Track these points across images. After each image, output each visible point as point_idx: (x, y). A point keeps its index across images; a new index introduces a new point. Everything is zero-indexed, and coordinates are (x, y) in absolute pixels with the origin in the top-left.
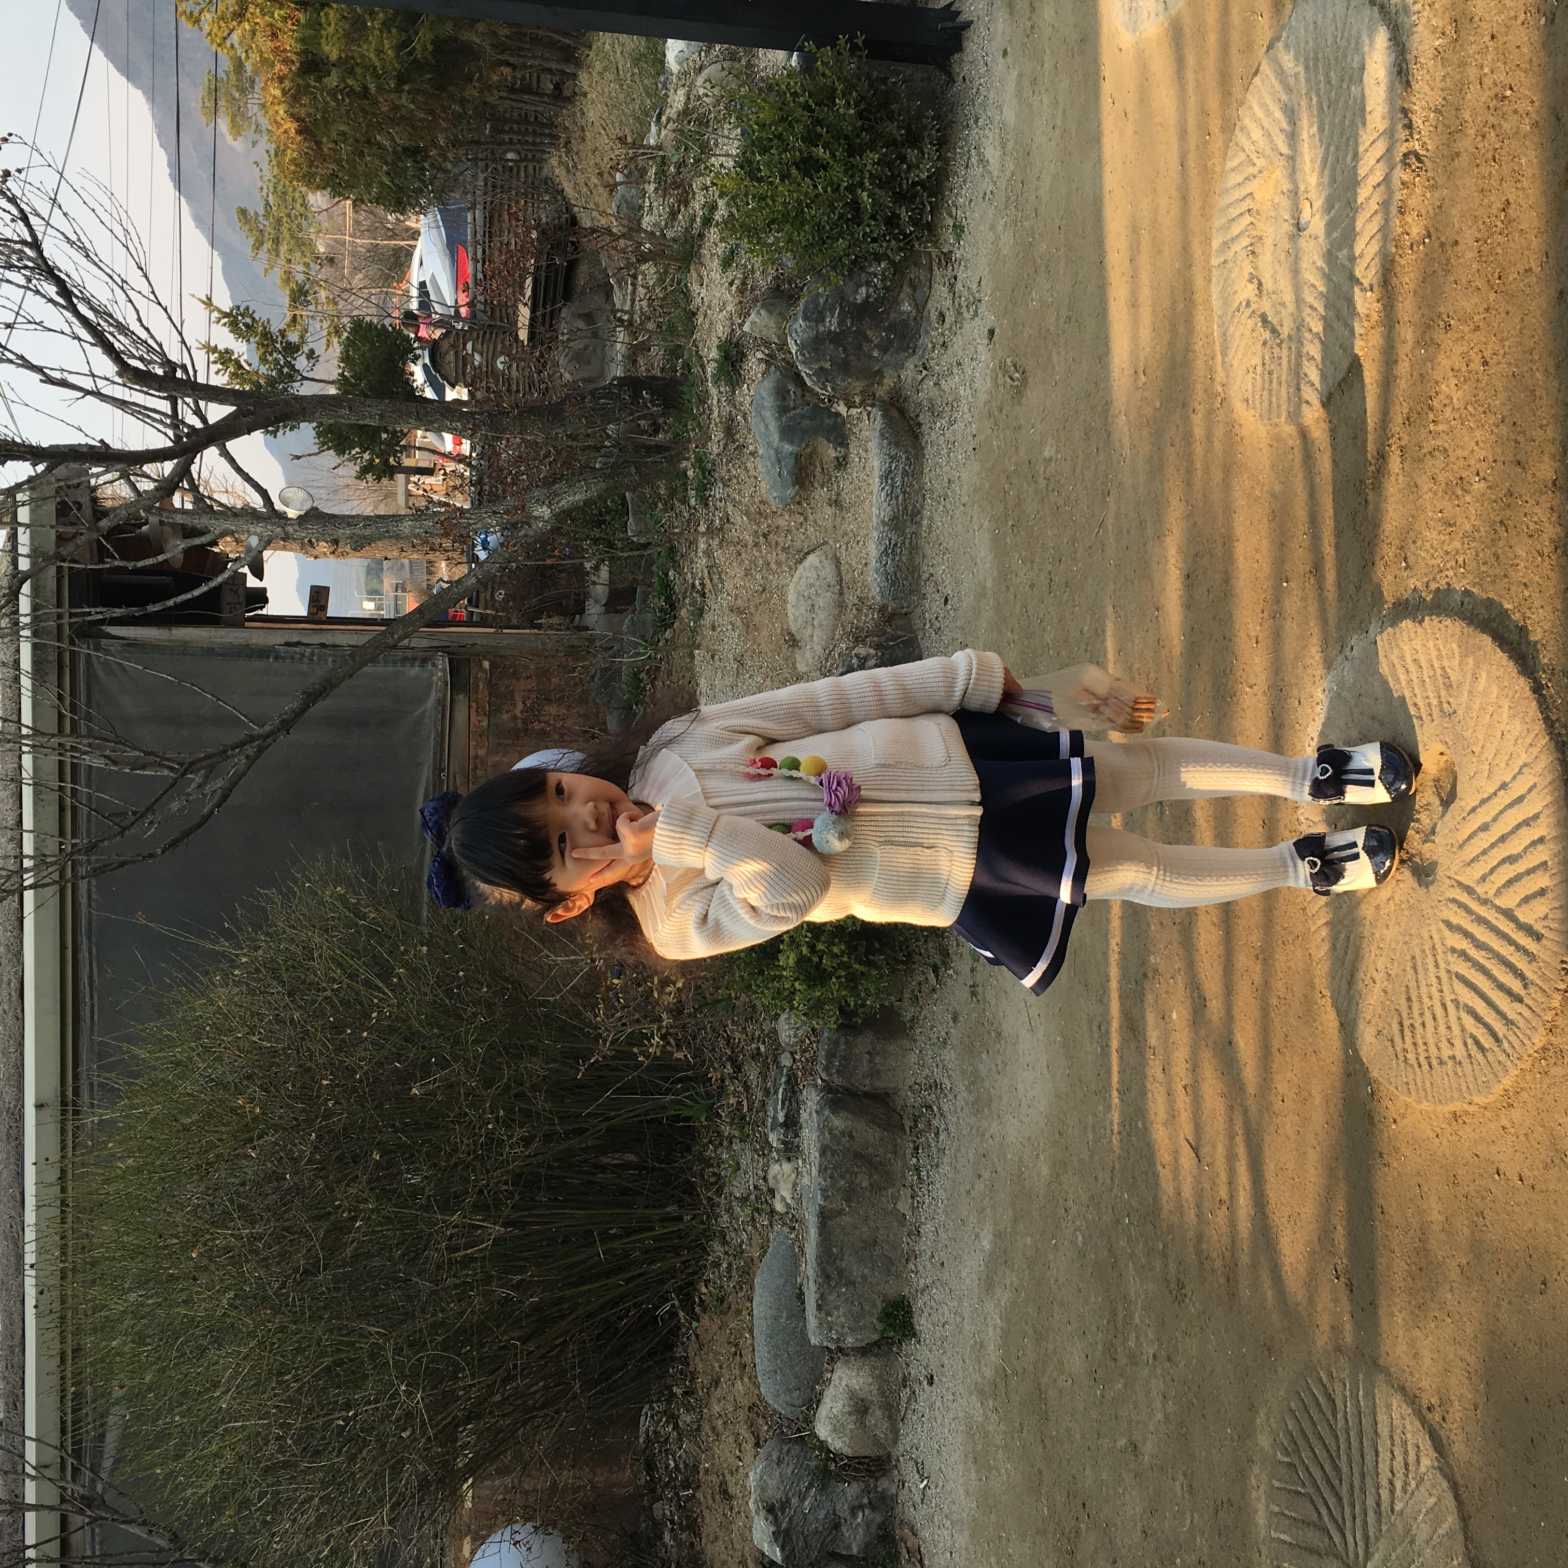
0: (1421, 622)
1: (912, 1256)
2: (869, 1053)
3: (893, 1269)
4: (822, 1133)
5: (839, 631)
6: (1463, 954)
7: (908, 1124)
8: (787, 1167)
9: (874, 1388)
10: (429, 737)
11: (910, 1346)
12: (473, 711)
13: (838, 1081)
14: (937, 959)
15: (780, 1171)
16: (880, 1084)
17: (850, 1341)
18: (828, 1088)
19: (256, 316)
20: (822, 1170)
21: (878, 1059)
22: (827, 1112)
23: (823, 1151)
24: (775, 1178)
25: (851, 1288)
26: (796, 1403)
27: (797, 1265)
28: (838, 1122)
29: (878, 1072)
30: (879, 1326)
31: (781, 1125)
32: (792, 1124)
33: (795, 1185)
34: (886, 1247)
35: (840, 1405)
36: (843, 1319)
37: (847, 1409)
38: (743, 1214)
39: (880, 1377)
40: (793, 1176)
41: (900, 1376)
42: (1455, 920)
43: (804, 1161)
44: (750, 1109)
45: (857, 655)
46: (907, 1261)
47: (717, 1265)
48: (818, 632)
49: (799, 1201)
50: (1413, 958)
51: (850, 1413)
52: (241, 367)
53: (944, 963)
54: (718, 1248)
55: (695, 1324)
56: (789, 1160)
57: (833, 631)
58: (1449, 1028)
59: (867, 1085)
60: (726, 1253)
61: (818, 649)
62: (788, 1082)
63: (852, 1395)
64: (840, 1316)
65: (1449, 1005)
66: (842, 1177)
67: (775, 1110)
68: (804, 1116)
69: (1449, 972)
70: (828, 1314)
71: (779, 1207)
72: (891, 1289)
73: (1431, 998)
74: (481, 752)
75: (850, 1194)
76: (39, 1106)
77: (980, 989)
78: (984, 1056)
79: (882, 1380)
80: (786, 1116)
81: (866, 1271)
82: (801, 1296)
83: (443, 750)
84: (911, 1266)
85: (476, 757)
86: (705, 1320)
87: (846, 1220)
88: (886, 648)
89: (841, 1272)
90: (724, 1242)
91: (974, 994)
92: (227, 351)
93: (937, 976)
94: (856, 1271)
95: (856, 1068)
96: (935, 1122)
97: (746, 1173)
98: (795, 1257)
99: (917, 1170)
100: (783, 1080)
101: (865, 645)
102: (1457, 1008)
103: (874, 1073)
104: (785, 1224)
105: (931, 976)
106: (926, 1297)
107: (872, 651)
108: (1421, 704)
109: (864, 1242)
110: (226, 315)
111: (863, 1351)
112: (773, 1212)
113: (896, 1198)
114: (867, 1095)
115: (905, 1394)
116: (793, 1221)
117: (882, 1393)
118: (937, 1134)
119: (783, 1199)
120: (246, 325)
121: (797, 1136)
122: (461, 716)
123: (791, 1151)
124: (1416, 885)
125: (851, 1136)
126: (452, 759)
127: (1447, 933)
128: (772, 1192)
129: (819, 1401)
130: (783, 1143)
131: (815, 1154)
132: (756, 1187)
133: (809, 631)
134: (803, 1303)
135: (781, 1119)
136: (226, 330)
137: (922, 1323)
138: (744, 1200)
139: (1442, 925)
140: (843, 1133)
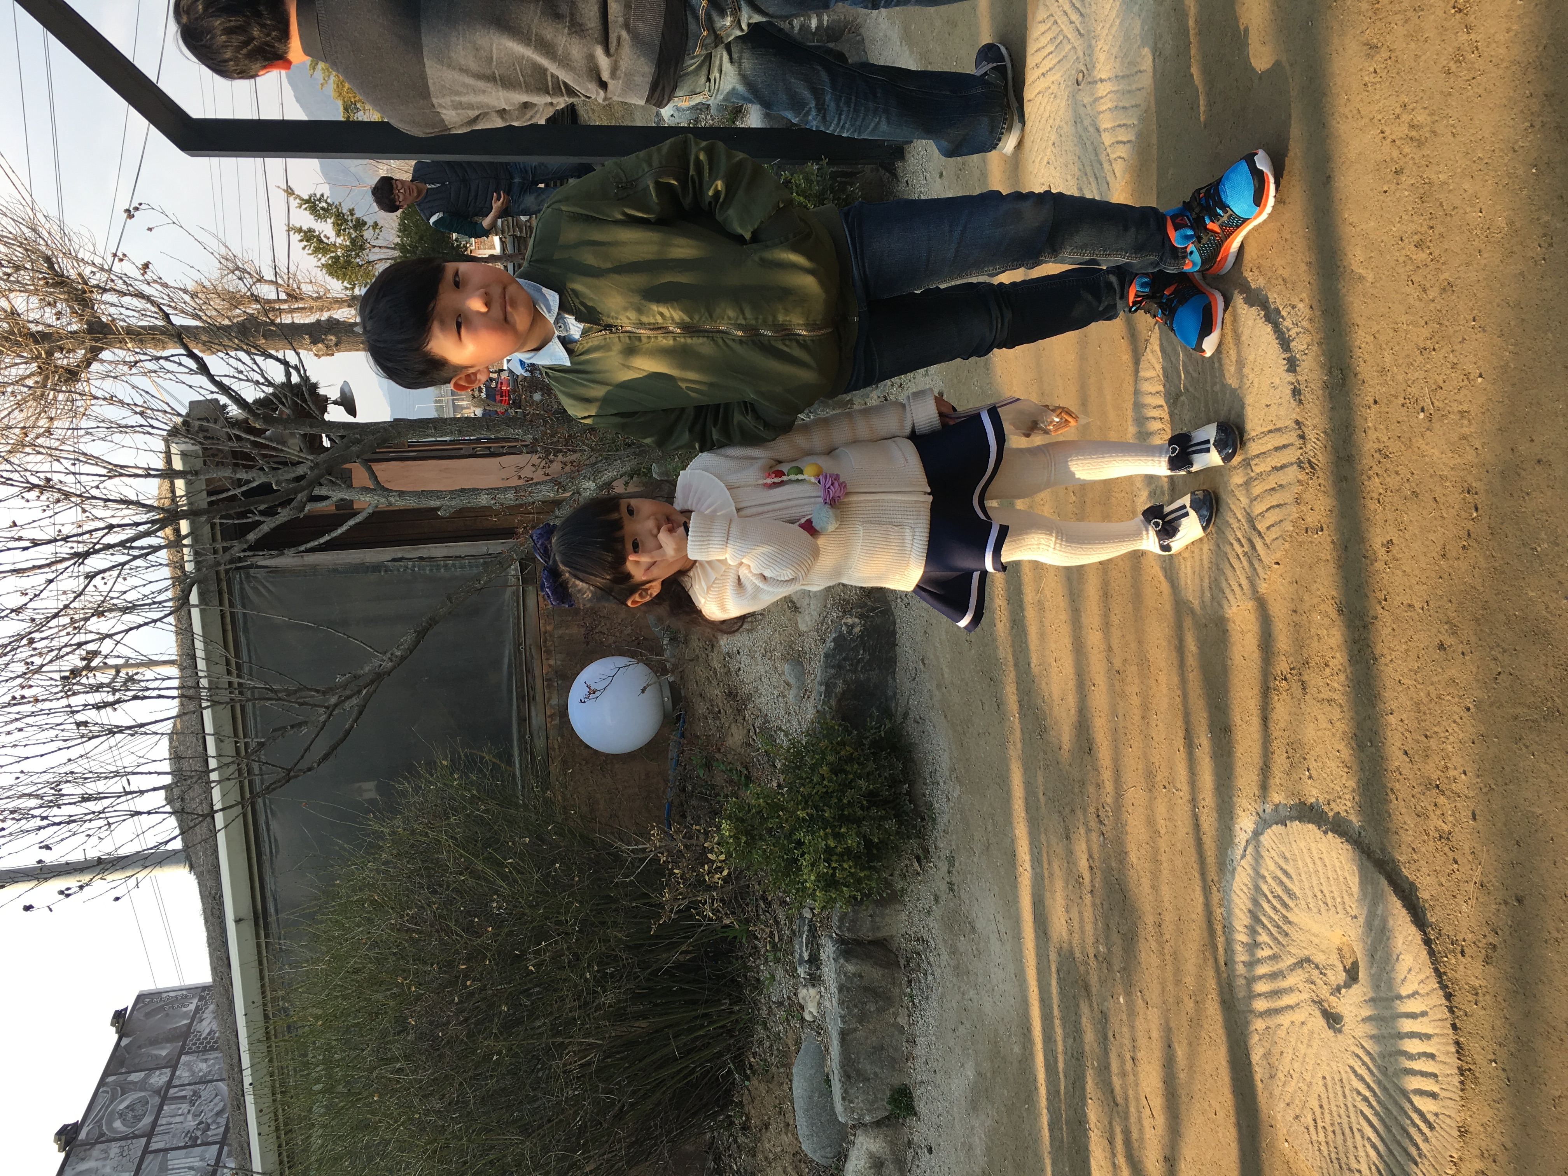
0: (1325, 832)
1: (910, 1057)
2: (871, 916)
3: (897, 1066)
4: (839, 975)
5: (830, 601)
6: (1366, 1099)
7: (902, 962)
8: (812, 991)
9: (887, 1150)
10: (508, 620)
11: (911, 1121)
12: (540, 599)
13: (847, 935)
14: (920, 852)
15: (808, 996)
16: (880, 935)
17: (867, 1119)
18: (841, 941)
19: (329, 201)
20: (841, 1003)
21: (877, 919)
22: (842, 961)
23: (840, 990)
24: (804, 998)
25: (867, 1084)
26: (829, 1155)
27: (824, 1060)
28: (851, 968)
29: (878, 928)
30: (889, 1107)
31: (806, 962)
32: (814, 960)
33: (819, 1004)
34: (891, 1050)
35: (862, 1162)
36: (861, 1105)
37: (868, 1165)
38: (781, 1014)
39: (890, 1141)
40: (818, 997)
41: (906, 1140)
42: (1359, 1071)
43: (825, 988)
44: (781, 939)
45: (846, 624)
46: (907, 1060)
47: (761, 1043)
48: (813, 602)
49: (823, 1016)
50: (1324, 1078)
51: (870, 1168)
52: (321, 241)
53: (926, 858)
54: (761, 1032)
55: (747, 1083)
56: (814, 986)
57: (826, 600)
58: (1356, 1148)
59: (871, 936)
60: (768, 1037)
61: (815, 614)
62: (809, 931)
63: (871, 1155)
64: (859, 1103)
65: (1355, 1130)
66: (856, 1006)
67: (801, 949)
68: (823, 957)
69: (1355, 1106)
70: (851, 1102)
71: (808, 1017)
72: (896, 1080)
73: (1340, 1116)
74: (549, 628)
75: (862, 1018)
76: (238, 921)
77: (955, 888)
78: (962, 938)
79: (892, 1144)
80: (810, 955)
81: (877, 1070)
82: (828, 1081)
83: (519, 629)
84: (909, 1064)
85: (546, 632)
86: (755, 1082)
87: (858, 1034)
88: (868, 617)
89: (858, 1072)
90: (766, 1028)
91: (952, 890)
92: (310, 230)
93: (920, 865)
94: (868, 1068)
95: (861, 926)
96: (924, 965)
97: (780, 984)
98: (823, 1053)
99: (911, 997)
100: (806, 928)
101: (851, 615)
102: (1363, 1137)
103: (875, 928)
104: (812, 1029)
105: (916, 864)
106: (923, 1089)
107: (857, 620)
108: (1325, 892)
109: (874, 1048)
110: (307, 201)
111: (878, 1124)
112: (803, 1019)
113: (896, 1015)
114: (871, 942)
115: (910, 1154)
116: (819, 1028)
117: (893, 1152)
118: (925, 974)
119: (810, 1012)
120: (323, 209)
121: (818, 968)
122: (531, 602)
123: (815, 979)
124: (1325, 1026)
125: (861, 976)
126: (528, 636)
127: (1353, 1077)
128: (802, 1008)
129: (846, 1157)
130: (809, 974)
131: (834, 989)
132: (789, 998)
133: (807, 600)
134: (830, 1086)
135: (806, 958)
136: (308, 212)
137: (921, 1106)
138: (780, 1004)
139: (1348, 1069)
140: (854, 975)
